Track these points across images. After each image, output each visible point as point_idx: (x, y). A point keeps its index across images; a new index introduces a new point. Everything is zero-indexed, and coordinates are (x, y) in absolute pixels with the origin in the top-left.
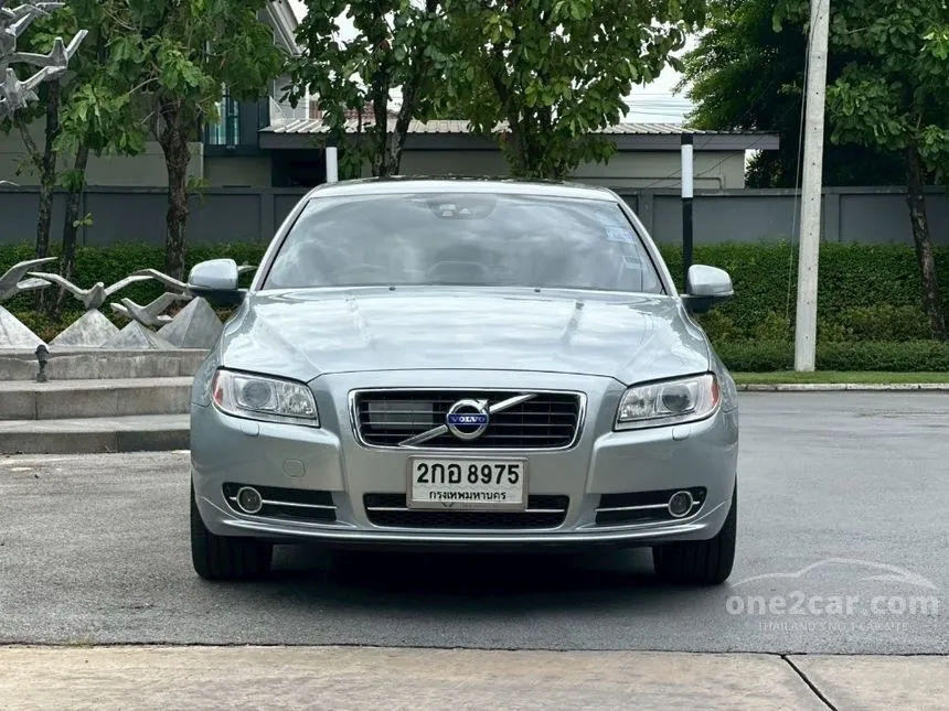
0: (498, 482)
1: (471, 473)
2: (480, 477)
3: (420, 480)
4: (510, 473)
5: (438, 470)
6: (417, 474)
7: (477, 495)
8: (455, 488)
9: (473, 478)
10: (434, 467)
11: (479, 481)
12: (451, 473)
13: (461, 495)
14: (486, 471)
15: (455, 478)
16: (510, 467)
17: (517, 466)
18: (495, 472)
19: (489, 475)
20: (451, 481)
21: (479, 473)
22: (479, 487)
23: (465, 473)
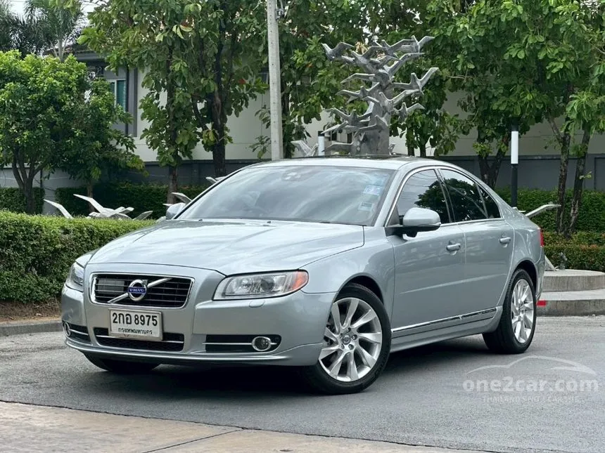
0: (148, 324)
1: (136, 319)
2: (140, 321)
3: (114, 322)
4: (153, 320)
5: (121, 316)
6: (113, 318)
7: (139, 331)
8: (129, 327)
9: (137, 322)
10: (120, 315)
11: (140, 324)
12: (127, 319)
13: (132, 331)
14: (142, 318)
15: (129, 321)
16: (153, 317)
17: (156, 317)
18: (146, 319)
19: (144, 321)
20: (127, 323)
21: (139, 319)
22: (139, 327)
23: (133, 319)
